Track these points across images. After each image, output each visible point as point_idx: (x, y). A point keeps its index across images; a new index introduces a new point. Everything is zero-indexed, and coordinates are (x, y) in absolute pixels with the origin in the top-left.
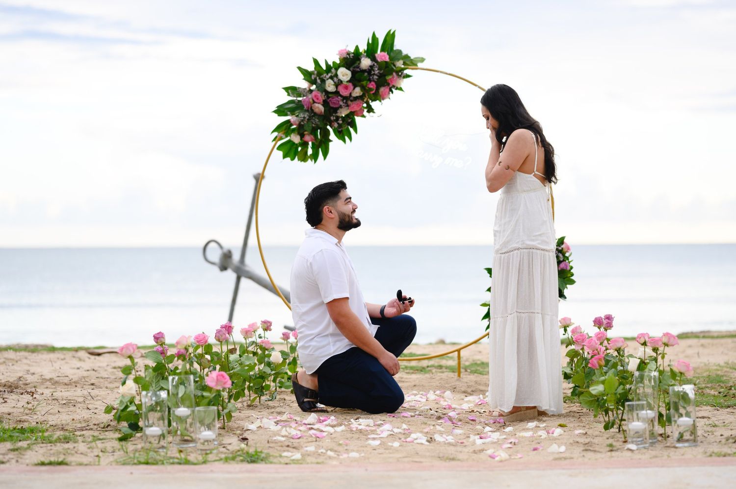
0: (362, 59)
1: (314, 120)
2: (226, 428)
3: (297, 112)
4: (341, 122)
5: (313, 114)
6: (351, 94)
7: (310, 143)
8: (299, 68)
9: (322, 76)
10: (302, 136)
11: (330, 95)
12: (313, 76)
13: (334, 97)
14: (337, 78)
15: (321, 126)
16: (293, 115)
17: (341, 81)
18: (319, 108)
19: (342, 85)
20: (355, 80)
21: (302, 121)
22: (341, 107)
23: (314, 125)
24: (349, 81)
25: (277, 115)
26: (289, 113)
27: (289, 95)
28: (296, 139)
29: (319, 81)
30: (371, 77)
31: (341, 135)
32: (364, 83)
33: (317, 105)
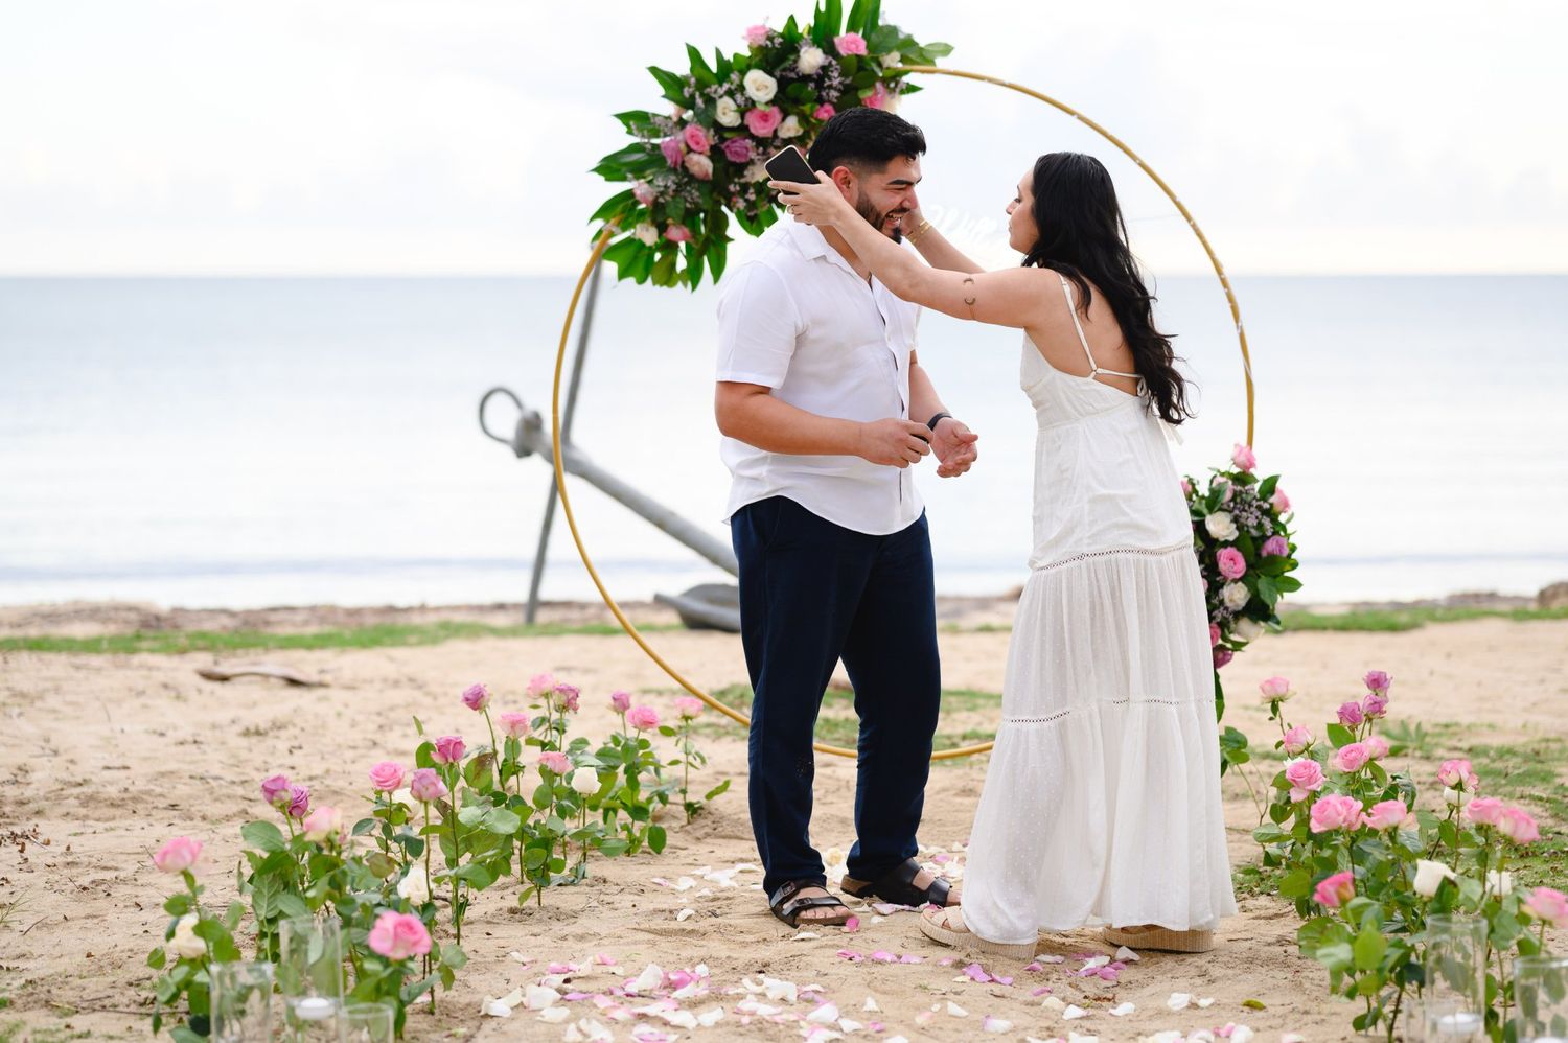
0: (802, 51)
1: (689, 192)
2: (436, 1011)
3: (648, 172)
4: (752, 197)
5: (686, 179)
6: (775, 131)
7: (682, 245)
8: (654, 70)
9: (708, 90)
10: (662, 228)
11: (727, 135)
12: (686, 90)
13: (737, 138)
14: (743, 94)
15: (705, 207)
16: (637, 178)
17: (753, 103)
18: (702, 164)
19: (755, 112)
20: (786, 100)
21: (662, 194)
22: (752, 162)
23: (688, 205)
24: (772, 103)
25: (602, 178)
26: (630, 175)
27: (630, 132)
28: (648, 235)
29: (700, 102)
30: (824, 94)
31: (754, 225)
32: (807, 108)
33: (695, 157)
